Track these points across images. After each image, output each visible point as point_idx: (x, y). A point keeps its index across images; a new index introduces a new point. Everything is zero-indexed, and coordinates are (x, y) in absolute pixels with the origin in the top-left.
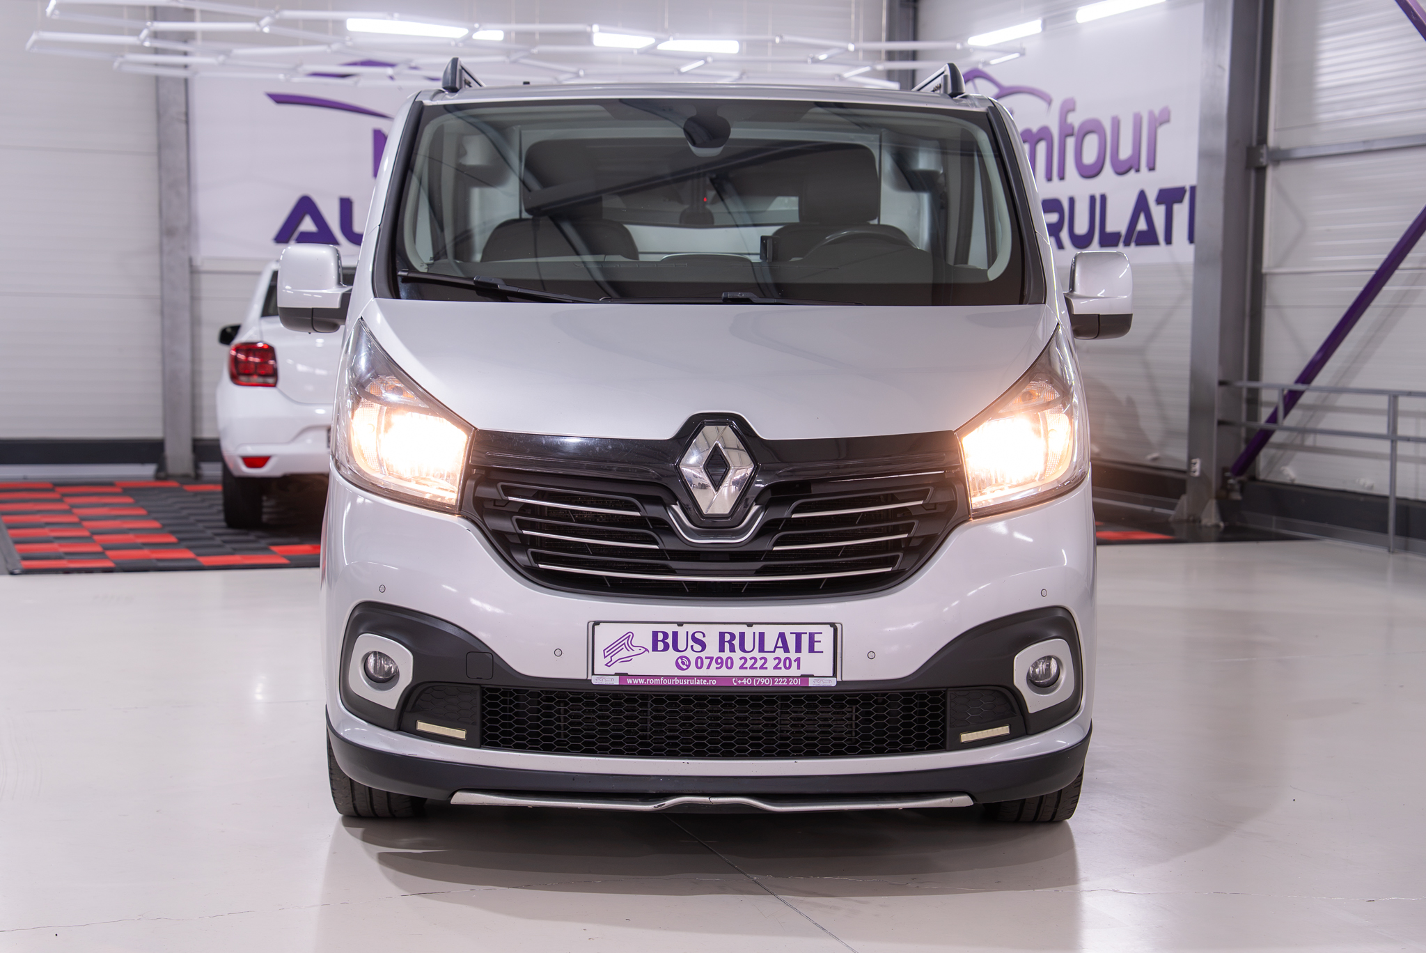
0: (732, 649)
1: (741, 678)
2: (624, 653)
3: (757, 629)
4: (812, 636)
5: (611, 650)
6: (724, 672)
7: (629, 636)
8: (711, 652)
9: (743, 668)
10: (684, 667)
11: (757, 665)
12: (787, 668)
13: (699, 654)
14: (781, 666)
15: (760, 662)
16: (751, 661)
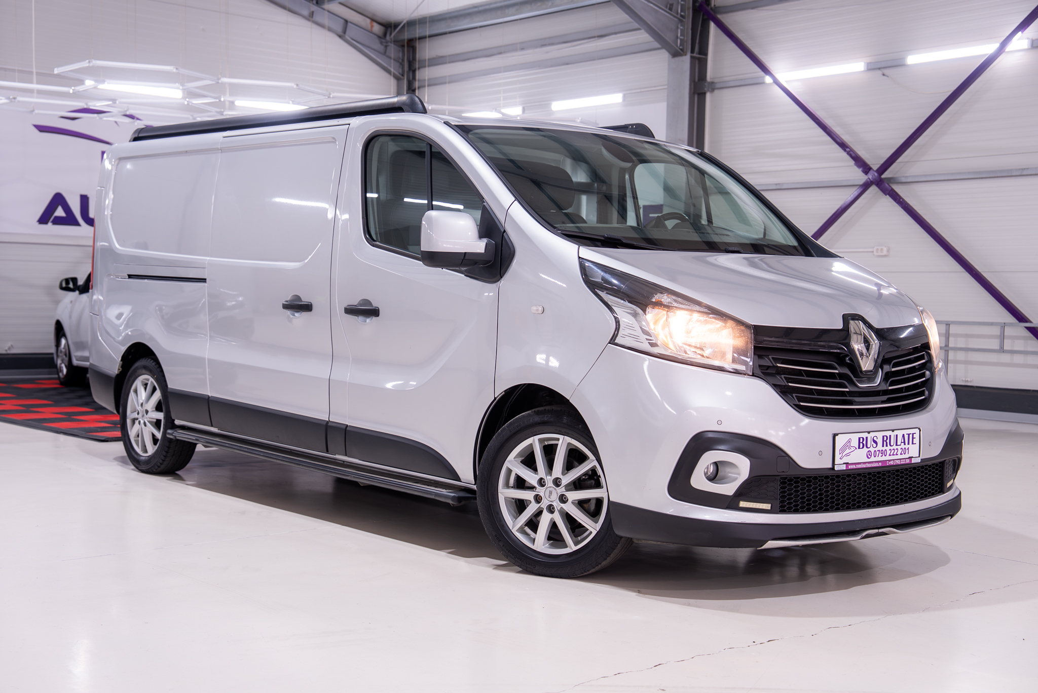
0: (887, 446)
1: (890, 461)
2: (848, 451)
3: (896, 432)
4: (913, 434)
5: (843, 450)
6: (884, 458)
7: (849, 441)
8: (880, 447)
9: (890, 455)
10: (870, 457)
11: (895, 453)
12: (905, 454)
13: (875, 449)
14: (903, 453)
15: (896, 451)
16: (893, 451)
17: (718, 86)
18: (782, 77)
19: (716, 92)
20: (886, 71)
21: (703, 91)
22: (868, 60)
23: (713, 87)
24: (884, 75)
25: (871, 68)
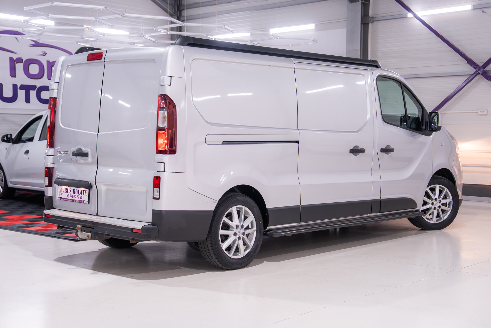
17: (376, 19)
18: (419, 14)
19: (375, 22)
20: (485, 10)
21: (368, 22)
22: (474, 3)
23: (373, 20)
24: (483, 12)
25: (476, 8)
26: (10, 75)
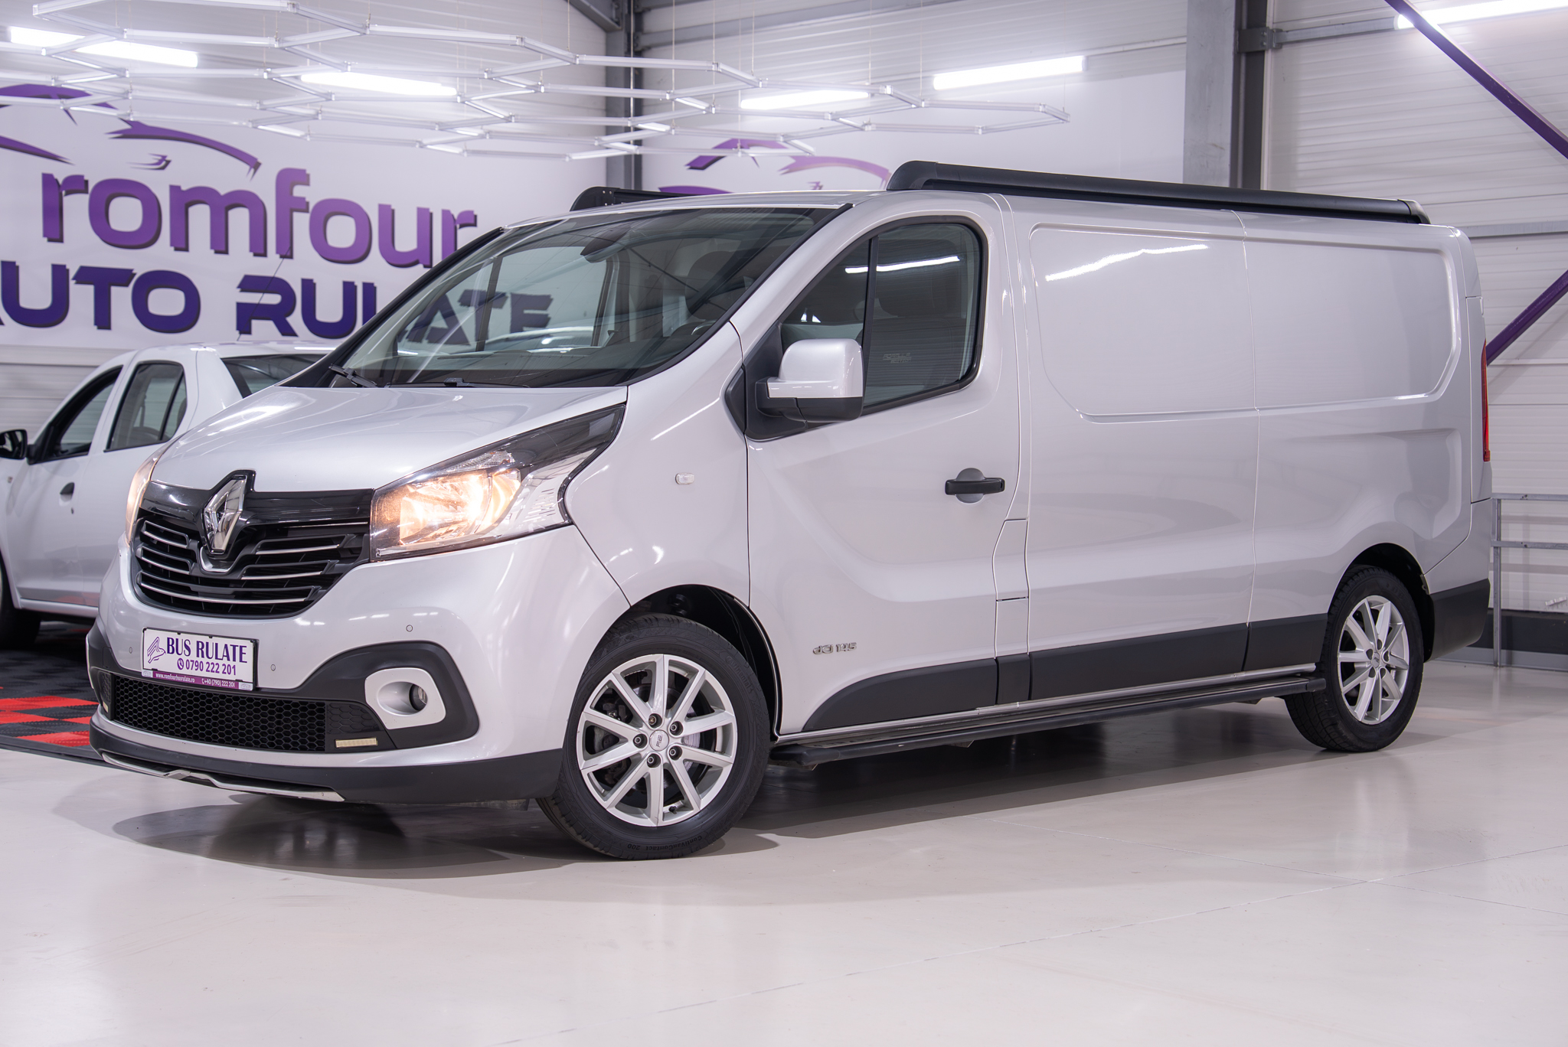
0: (203, 657)
1: (206, 678)
2: (155, 654)
3: (215, 640)
4: (241, 647)
5: (151, 651)
6: (199, 673)
7: (157, 640)
8: (193, 656)
9: (207, 671)
10: (181, 667)
11: (215, 670)
12: (229, 674)
13: (188, 658)
14: (226, 671)
15: (216, 667)
16: (211, 666)
17: (1290, 37)
19: (1286, 49)
23: (1280, 40)
26: (45, 235)
